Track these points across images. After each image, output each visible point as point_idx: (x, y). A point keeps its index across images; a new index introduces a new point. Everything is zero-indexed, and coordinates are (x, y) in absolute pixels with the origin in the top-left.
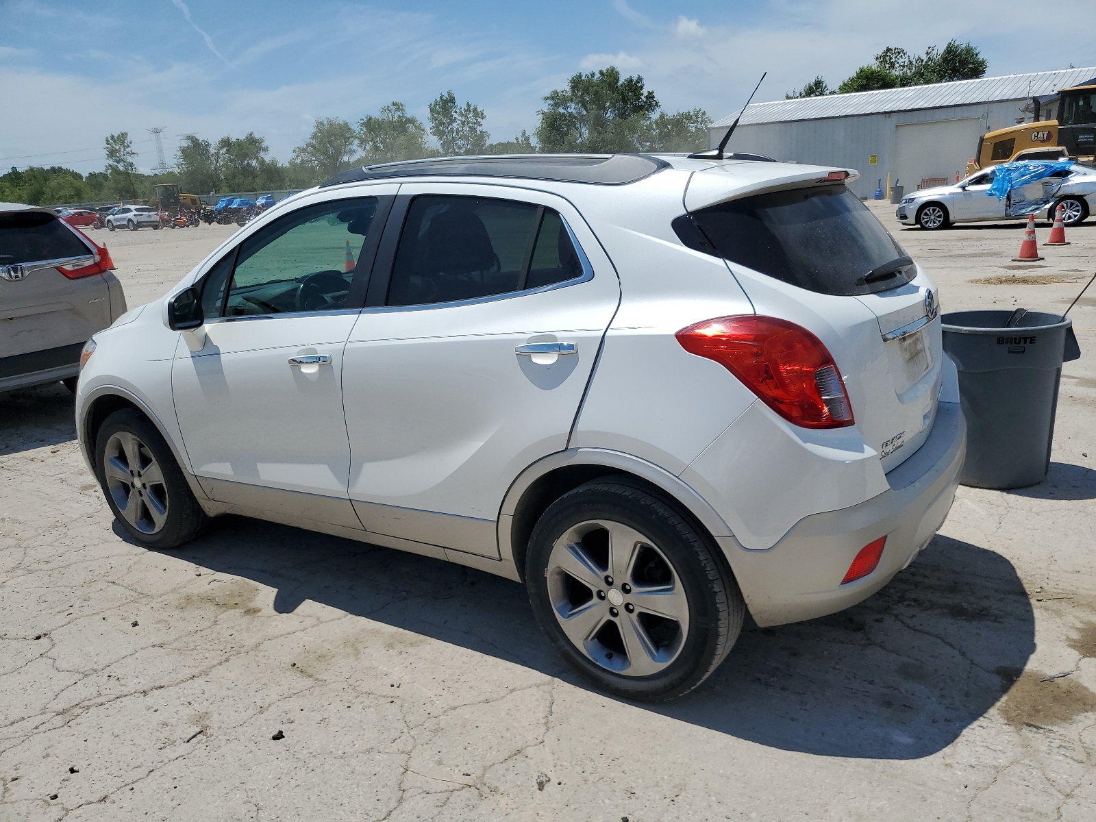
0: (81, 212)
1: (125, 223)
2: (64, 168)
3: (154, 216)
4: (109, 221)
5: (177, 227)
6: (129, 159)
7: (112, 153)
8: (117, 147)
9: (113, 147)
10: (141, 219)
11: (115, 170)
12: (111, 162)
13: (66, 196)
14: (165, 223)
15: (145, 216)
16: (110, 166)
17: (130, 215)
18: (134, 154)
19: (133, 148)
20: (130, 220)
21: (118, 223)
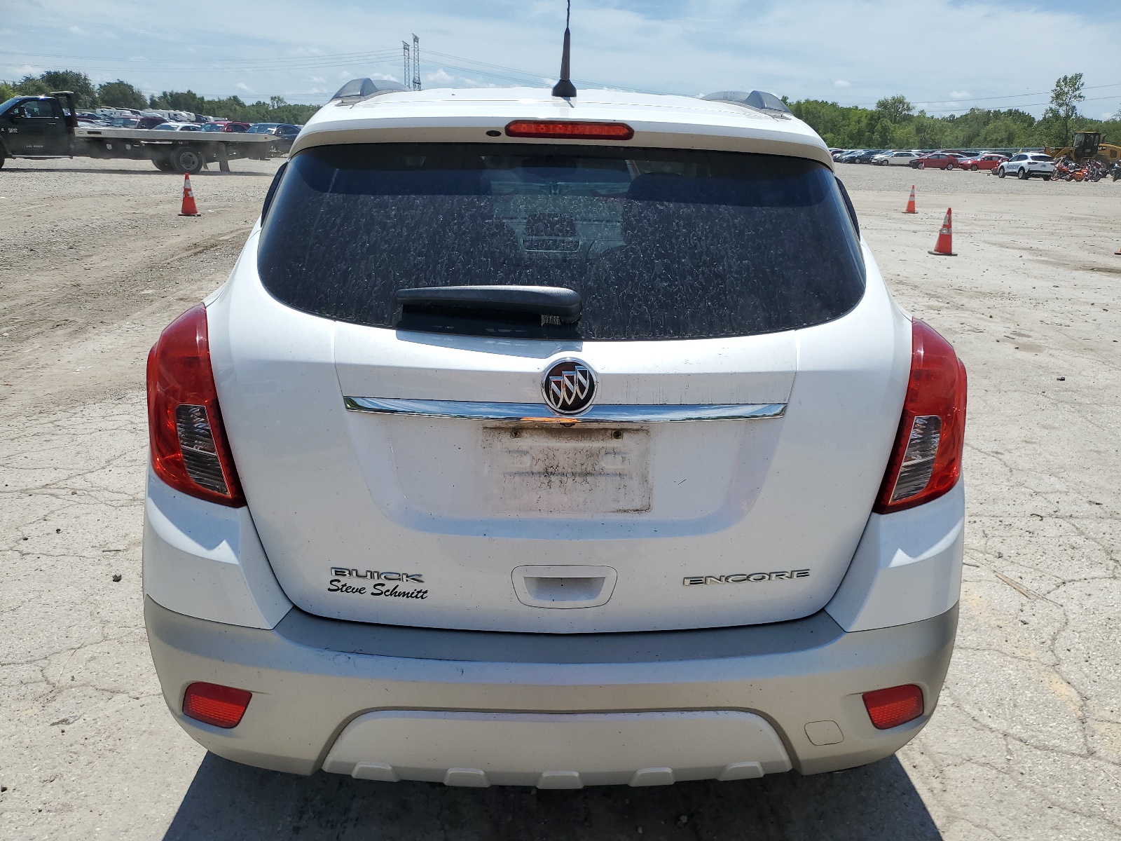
0: (992, 157)
1: (1016, 170)
2: (1021, 111)
3: (1049, 166)
4: (1002, 167)
5: (1074, 180)
6: (1075, 103)
7: (1058, 96)
8: (1066, 90)
9: (1061, 89)
10: (1033, 168)
11: (1056, 114)
12: (1054, 106)
13: (997, 139)
14: (1062, 174)
15: (1039, 166)
16: (1051, 109)
17: (1024, 163)
18: (1081, 97)
19: (1083, 92)
20: (1022, 168)
21: (1010, 171)
